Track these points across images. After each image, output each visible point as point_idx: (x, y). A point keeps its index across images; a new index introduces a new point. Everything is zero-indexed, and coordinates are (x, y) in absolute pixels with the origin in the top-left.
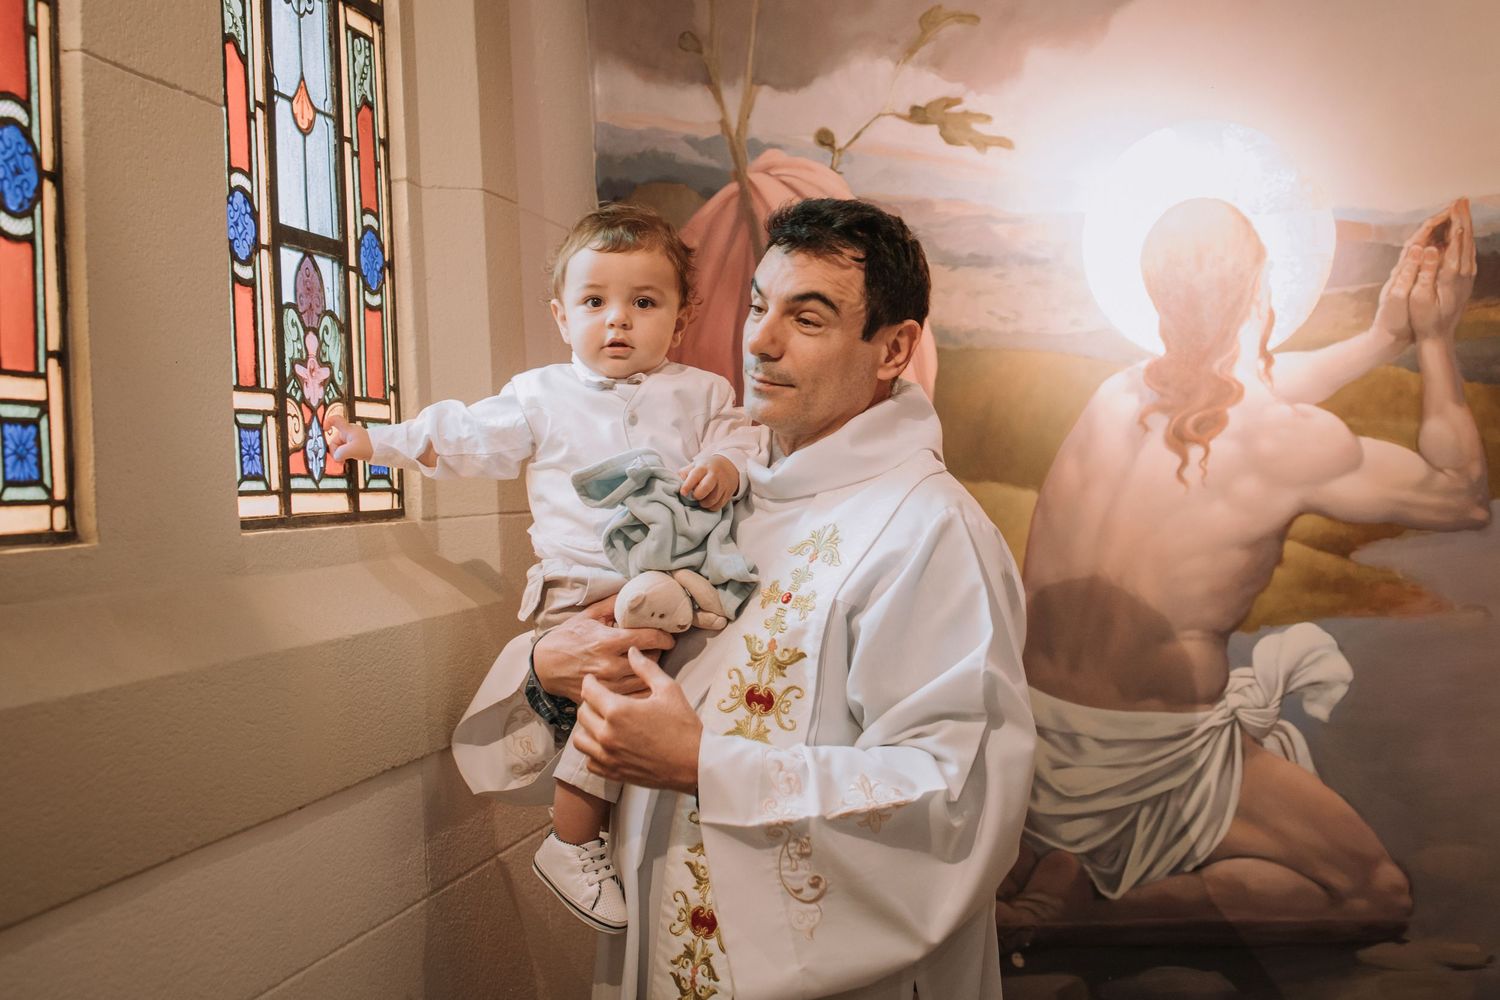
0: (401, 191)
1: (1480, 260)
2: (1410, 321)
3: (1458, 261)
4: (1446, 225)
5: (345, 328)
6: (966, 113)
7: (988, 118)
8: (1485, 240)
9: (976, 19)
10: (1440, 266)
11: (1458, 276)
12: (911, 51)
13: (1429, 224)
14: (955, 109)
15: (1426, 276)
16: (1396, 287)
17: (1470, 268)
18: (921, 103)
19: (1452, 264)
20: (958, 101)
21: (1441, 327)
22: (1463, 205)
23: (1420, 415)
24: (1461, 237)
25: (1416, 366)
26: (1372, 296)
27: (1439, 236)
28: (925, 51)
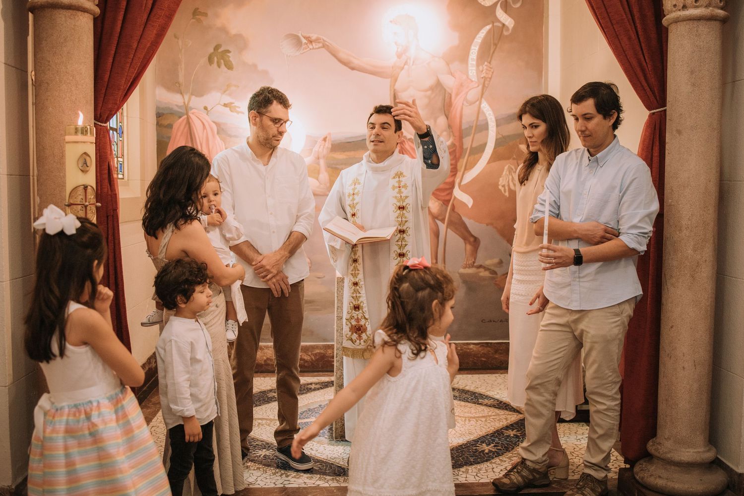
0: (125, 118)
1: (332, 145)
2: (318, 155)
3: (328, 145)
4: (326, 137)
5: (117, 144)
6: (235, 106)
7: (239, 107)
8: (333, 141)
9: (238, 87)
10: (324, 145)
11: (328, 148)
12: (225, 92)
13: (323, 137)
14: (233, 105)
15: (322, 147)
16: (316, 149)
17: (330, 146)
18: (226, 103)
19: (327, 145)
20: (234, 103)
21: (324, 157)
22: (330, 134)
23: (319, 174)
24: (329, 140)
25: (319, 164)
26: (312, 150)
27: (325, 139)
28: (227, 92)
